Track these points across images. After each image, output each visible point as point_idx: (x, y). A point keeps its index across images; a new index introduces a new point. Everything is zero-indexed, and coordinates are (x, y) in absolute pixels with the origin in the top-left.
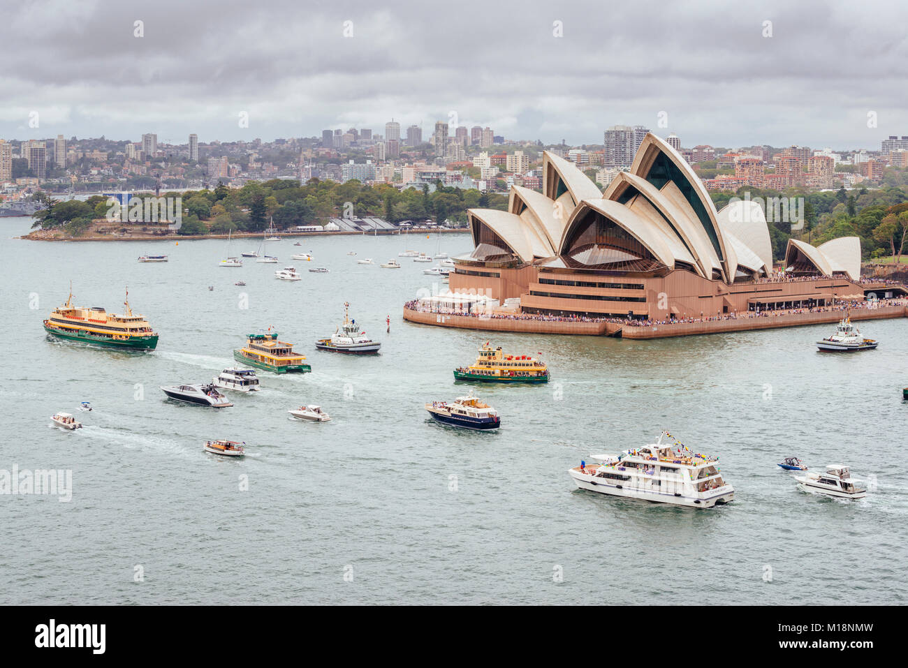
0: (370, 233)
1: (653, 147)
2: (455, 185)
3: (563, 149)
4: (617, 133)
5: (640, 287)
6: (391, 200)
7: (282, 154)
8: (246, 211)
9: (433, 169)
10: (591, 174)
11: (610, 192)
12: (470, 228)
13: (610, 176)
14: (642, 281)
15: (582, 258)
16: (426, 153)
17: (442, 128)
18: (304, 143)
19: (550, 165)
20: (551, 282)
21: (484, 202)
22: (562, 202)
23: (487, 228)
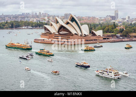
0: (29, 29)
1: (72, 16)
2: (42, 22)
3: (58, 16)
4: (66, 14)
5: (69, 37)
6: (32, 24)
7: (16, 17)
8: (10, 25)
9: (39, 19)
10: (62, 20)
11: (65, 23)
12: (44, 28)
13: (65, 21)
15: (61, 33)
16: (38, 17)
17: (40, 13)
18: (19, 15)
19: (56, 19)
20: (56, 36)
21: (46, 24)
22: (58, 24)
23: (46, 28)
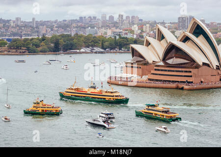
0: (96, 53)
1: (195, 23)
2: (125, 36)
3: (163, 23)
4: (182, 18)
5: (190, 72)
6: (103, 41)
7: (65, 25)
8: (52, 45)
9: (118, 30)
10: (173, 32)
11: (180, 39)
12: (131, 51)
13: (180, 33)
14: (191, 70)
15: (170, 61)
16: (115, 25)
17: (121, 16)
18: (73, 21)
19: (158, 29)
20: (158, 70)
21: (135, 42)
22: (163, 41)
23: (136, 51)
